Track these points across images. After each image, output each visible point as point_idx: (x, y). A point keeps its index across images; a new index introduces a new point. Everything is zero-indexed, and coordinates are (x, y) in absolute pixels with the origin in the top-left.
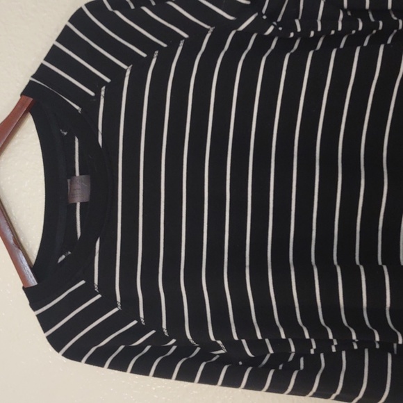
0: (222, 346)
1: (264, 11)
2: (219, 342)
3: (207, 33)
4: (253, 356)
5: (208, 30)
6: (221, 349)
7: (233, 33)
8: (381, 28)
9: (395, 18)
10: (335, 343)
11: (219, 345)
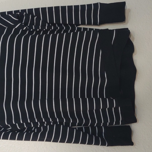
0: (10, 126)
1: (23, 23)
2: (9, 125)
3: (6, 29)
4: (20, 129)
5: (6, 28)
6: (10, 127)
7: (14, 29)
8: (59, 29)
9: (63, 26)
10: (46, 123)
11: (9, 126)
